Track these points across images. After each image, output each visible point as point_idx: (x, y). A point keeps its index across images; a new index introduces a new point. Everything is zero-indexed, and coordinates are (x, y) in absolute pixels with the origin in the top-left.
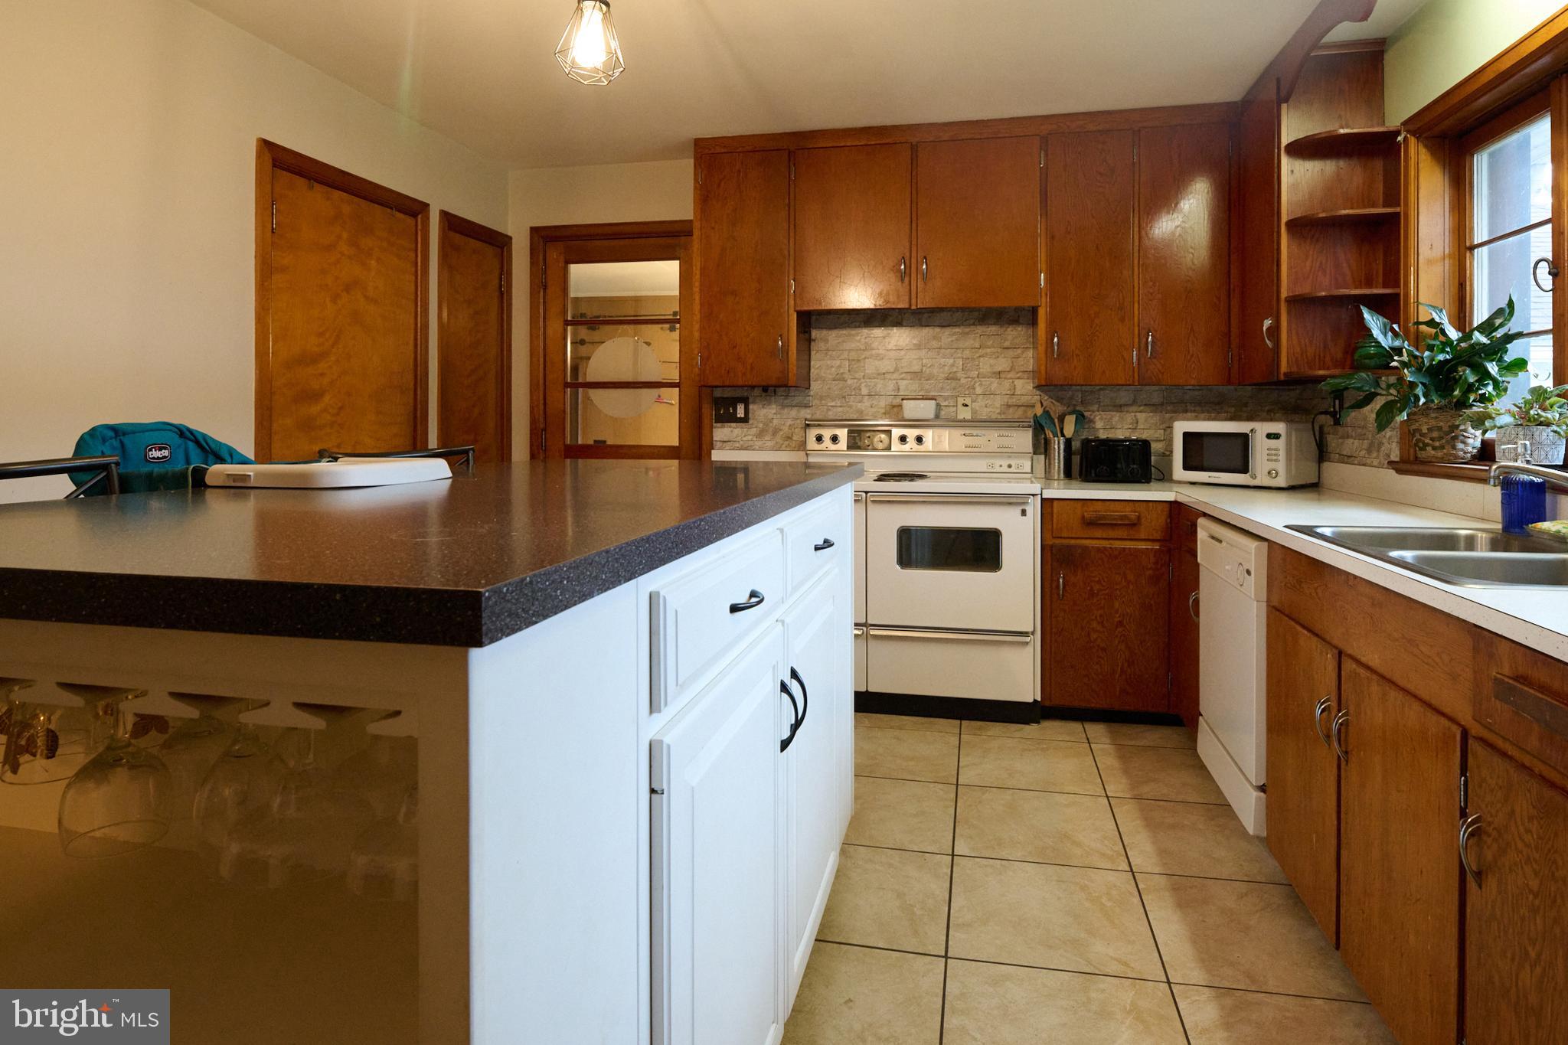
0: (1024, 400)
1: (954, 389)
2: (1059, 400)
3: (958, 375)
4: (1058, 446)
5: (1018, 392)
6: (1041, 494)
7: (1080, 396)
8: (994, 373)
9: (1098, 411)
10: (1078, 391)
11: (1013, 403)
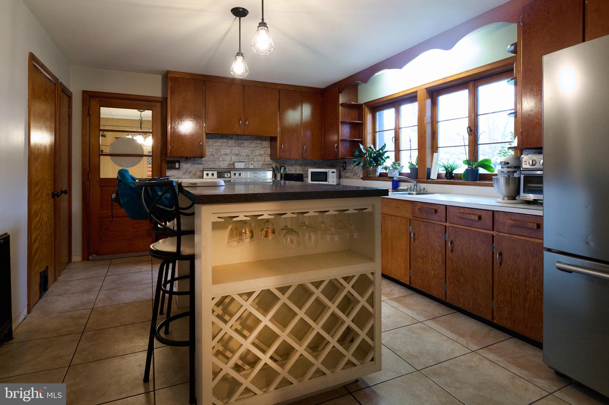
0: (268, 163)
1: (248, 159)
2: (279, 163)
3: (250, 155)
4: (279, 176)
5: (267, 160)
7: (283, 162)
8: (260, 155)
9: (288, 166)
11: (265, 163)
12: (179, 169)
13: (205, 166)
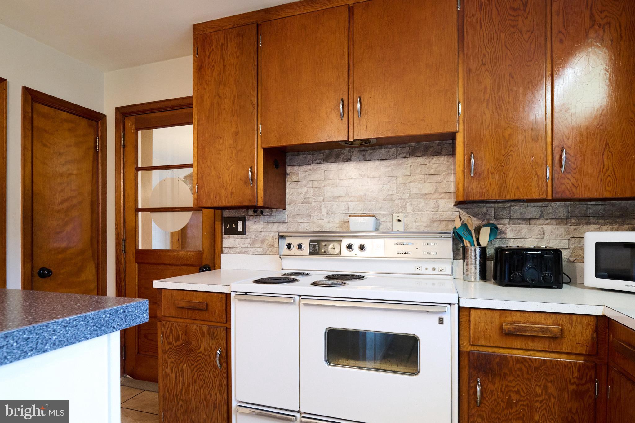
0: (445, 216)
1: (390, 208)
2: (475, 215)
3: (394, 197)
4: (474, 253)
5: (441, 209)
6: (458, 304)
7: (493, 212)
8: (421, 195)
9: (509, 224)
10: (491, 207)
11: (437, 218)
12: (243, 233)
13: (292, 227)
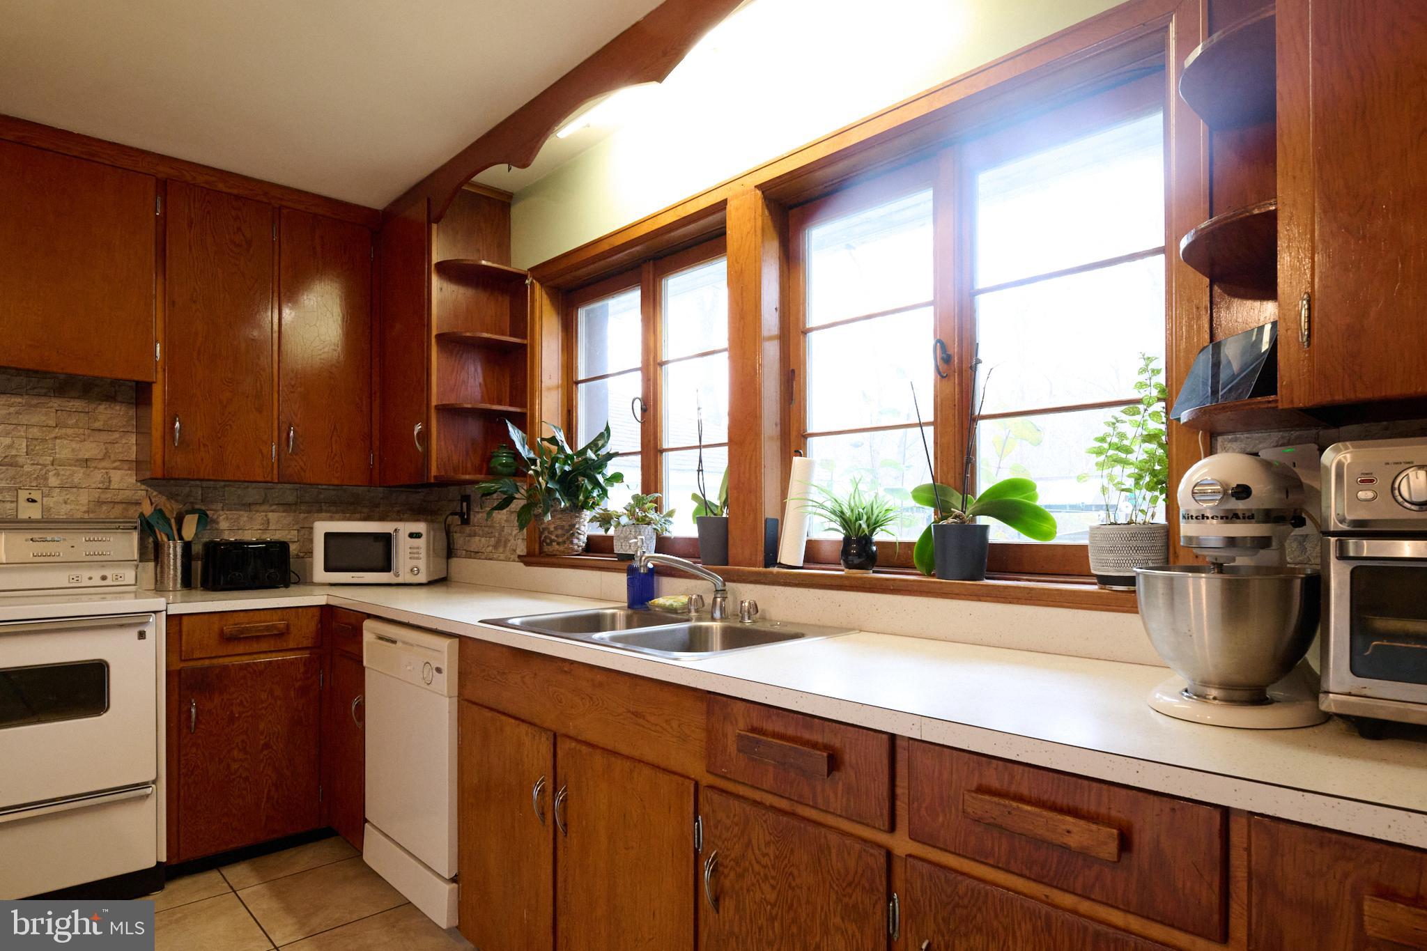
0: (123, 495)
1: (13, 479)
2: (172, 497)
3: (20, 460)
4: (174, 551)
5: (114, 485)
6: (166, 610)
7: (200, 493)
8: (79, 461)
9: (223, 510)
10: (197, 486)
11: (107, 499)
